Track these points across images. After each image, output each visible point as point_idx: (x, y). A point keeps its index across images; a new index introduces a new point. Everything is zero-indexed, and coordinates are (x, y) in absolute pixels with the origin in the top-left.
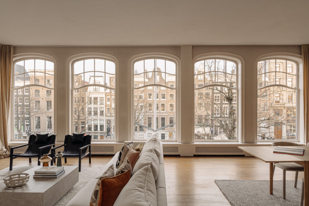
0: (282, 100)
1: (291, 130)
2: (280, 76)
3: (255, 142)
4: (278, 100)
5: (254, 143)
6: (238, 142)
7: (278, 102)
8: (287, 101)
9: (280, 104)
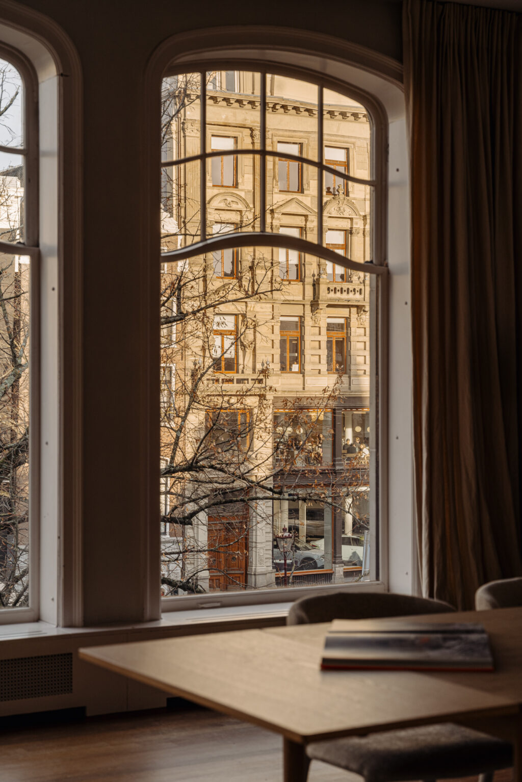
0: (249, 352)
1: (294, 529)
2: (240, 206)
3: (148, 613)
4: (229, 355)
5: (141, 620)
6: (38, 619)
7: (231, 365)
8: (277, 358)
9: (240, 376)
